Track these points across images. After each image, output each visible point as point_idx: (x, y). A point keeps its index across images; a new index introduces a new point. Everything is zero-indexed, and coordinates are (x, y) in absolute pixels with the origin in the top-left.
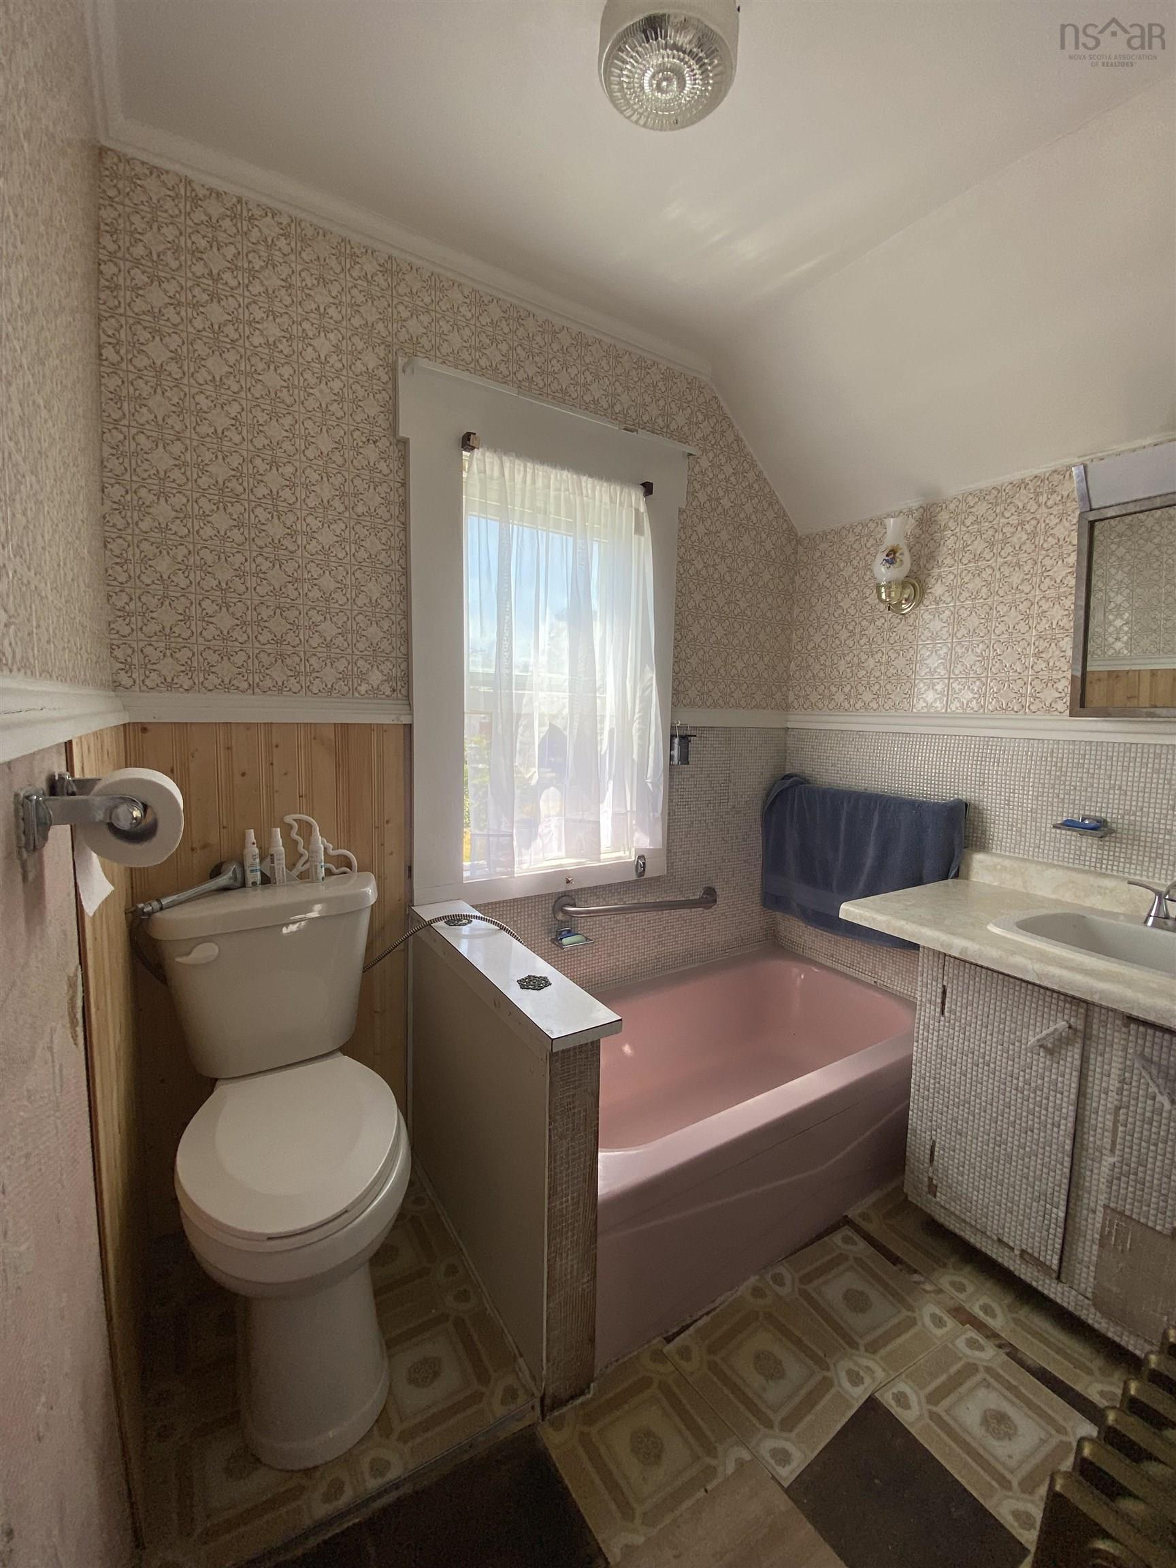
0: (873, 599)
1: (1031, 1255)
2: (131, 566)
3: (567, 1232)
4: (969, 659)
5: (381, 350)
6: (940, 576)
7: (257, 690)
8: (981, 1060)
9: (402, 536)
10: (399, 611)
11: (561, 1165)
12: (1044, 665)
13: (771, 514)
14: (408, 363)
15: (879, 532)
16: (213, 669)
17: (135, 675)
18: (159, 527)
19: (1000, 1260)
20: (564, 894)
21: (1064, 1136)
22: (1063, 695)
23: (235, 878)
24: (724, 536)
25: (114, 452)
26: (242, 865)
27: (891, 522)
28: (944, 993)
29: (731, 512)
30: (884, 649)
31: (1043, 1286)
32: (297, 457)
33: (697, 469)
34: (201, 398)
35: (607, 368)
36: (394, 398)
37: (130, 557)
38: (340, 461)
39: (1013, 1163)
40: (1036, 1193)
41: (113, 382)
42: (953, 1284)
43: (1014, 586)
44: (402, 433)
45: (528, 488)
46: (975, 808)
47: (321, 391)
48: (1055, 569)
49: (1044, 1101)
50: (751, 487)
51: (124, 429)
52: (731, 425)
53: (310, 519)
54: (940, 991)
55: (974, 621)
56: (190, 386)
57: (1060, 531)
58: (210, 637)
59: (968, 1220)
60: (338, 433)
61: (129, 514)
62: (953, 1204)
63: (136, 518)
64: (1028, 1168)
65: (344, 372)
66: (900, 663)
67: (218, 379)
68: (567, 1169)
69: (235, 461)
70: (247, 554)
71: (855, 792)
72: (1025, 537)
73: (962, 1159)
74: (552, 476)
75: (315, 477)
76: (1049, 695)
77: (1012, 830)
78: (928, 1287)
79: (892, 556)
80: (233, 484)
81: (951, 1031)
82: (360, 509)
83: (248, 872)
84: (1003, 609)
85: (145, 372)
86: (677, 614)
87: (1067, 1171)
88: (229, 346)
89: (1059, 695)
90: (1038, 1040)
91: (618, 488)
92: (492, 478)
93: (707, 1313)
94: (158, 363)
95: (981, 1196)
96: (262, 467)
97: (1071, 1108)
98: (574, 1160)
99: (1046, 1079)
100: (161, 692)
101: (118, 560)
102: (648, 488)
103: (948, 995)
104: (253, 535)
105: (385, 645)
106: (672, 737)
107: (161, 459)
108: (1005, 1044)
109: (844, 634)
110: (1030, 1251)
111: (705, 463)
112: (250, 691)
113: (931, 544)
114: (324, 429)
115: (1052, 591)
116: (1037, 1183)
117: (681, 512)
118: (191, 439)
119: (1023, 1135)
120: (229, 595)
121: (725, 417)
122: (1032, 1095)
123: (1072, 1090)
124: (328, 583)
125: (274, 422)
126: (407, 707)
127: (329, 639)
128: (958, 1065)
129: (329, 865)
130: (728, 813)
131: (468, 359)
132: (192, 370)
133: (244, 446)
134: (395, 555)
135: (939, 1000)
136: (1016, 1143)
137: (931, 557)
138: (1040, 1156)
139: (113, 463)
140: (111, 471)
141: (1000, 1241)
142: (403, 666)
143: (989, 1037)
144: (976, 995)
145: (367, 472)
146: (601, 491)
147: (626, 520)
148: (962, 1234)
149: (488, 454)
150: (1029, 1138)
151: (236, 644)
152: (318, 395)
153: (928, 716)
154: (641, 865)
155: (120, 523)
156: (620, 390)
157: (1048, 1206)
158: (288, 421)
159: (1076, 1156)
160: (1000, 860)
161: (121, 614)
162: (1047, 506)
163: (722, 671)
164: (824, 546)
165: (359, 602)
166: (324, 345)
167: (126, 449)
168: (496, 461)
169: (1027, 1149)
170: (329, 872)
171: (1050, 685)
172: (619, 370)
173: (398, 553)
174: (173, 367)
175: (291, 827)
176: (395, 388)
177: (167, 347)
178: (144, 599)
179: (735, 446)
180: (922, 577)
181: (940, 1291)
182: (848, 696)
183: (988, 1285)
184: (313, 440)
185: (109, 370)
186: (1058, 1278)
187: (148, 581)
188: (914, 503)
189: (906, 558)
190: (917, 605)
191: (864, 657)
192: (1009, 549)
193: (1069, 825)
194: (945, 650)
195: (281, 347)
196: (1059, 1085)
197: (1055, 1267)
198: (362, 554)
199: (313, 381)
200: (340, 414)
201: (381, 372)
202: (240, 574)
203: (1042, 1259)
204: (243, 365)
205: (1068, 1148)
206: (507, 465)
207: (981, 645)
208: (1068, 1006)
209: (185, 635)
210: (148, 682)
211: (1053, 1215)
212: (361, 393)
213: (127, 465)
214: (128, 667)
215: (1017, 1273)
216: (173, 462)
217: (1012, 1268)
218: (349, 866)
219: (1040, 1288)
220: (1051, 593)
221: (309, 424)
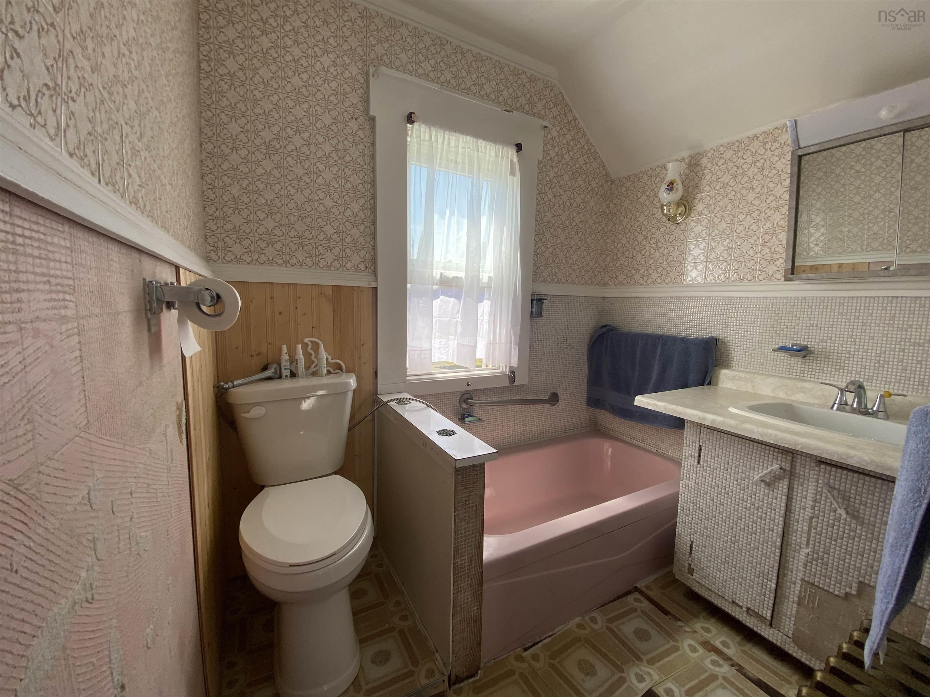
0: (659, 215)
1: (753, 611)
2: (217, 190)
3: (465, 578)
4: (720, 249)
5: (360, 64)
6: (701, 198)
7: (288, 265)
8: (723, 491)
9: (371, 175)
10: (370, 220)
11: (461, 537)
12: (768, 250)
13: (595, 165)
14: (375, 71)
15: (663, 174)
16: (263, 252)
17: (219, 254)
18: (232, 167)
19: (733, 614)
20: (466, 393)
21: (776, 537)
22: (780, 268)
23: (276, 373)
24: (566, 177)
25: (207, 123)
26: (279, 365)
27: (670, 165)
28: (700, 450)
29: (570, 163)
30: (666, 246)
31: (761, 630)
32: (311, 127)
33: (549, 137)
34: (256, 92)
35: (494, 75)
36: (367, 93)
37: (216, 185)
38: (335, 130)
39: (743, 554)
40: (757, 573)
41: (206, 83)
42: (703, 628)
43: (750, 202)
44: (372, 113)
45: (445, 148)
46: (722, 342)
47: (325, 89)
48: (776, 190)
49: (764, 515)
50: (583, 148)
51: (213, 110)
52: (571, 110)
53: (318, 164)
54: (697, 449)
55: (723, 225)
56: (250, 85)
57: (779, 166)
58: (261, 233)
59: (713, 589)
60: (334, 113)
61: (216, 160)
62: (704, 580)
63: (220, 162)
64: (752, 557)
65: (339, 77)
66: (676, 254)
67: (266, 80)
68: (466, 540)
69: (276, 129)
70: (282, 184)
71: (646, 334)
72: (756, 170)
73: (710, 552)
74: (461, 140)
75: (321, 139)
76: (771, 269)
77: (745, 355)
78: (687, 629)
79: (671, 186)
80: (274, 143)
81: (704, 474)
82: (348, 158)
83: (283, 369)
84: (741, 217)
85: (225, 77)
86: (536, 226)
87: (777, 558)
88: (272, 61)
89: (777, 269)
90: (760, 477)
91: (501, 147)
92: (424, 141)
93: (549, 637)
94: (232, 71)
95: (722, 575)
96: (291, 133)
97: (781, 519)
98: (469, 535)
99: (765, 501)
100: (234, 264)
101: (210, 187)
102: (519, 147)
103: (703, 451)
104: (286, 173)
105: (361, 240)
106: (532, 300)
107: (234, 128)
108: (739, 481)
109: (640, 238)
110: (752, 608)
111: (554, 133)
112: (284, 265)
113: (697, 179)
114: (327, 110)
115: (774, 203)
116: (758, 566)
117: (539, 162)
118: (251, 116)
119: (750, 537)
120: (272, 208)
121: (567, 105)
122: (756, 512)
123: (782, 508)
124: (329, 203)
125: (298, 107)
126: (374, 277)
127: (329, 236)
128: (709, 494)
129: (329, 368)
130: (566, 348)
131: (411, 69)
132: (251, 76)
133: (281, 121)
134: (368, 186)
135: (697, 455)
136: (745, 541)
137: (696, 186)
138: (760, 549)
139: (206, 130)
140: (206, 134)
141: (733, 602)
142: (372, 253)
143: (728, 476)
144: (721, 450)
145: (351, 137)
146: (490, 149)
147: (506, 166)
148: (709, 598)
149: (423, 126)
150: (753, 539)
151: (276, 237)
152: (323, 90)
153: (693, 285)
154: (512, 376)
155: (211, 165)
156: (502, 88)
157: (765, 580)
158: (305, 106)
159: (784, 549)
160: (737, 373)
161: (211, 218)
162: (771, 151)
163: (564, 261)
164: (628, 184)
165: (347, 214)
166: (326, 61)
167: (214, 122)
168: (427, 130)
169: (752, 545)
170: (329, 372)
171: (772, 263)
172: (502, 76)
173: (369, 186)
174: (240, 74)
175: (307, 345)
176: (368, 87)
177: (237, 61)
178: (224, 209)
179: (573, 122)
180: (690, 200)
181: (695, 632)
182: (643, 276)
183: (726, 629)
184: (320, 117)
185: (205, 76)
186: (771, 625)
187: (226, 199)
188: (685, 154)
189: (680, 187)
190: (687, 218)
191: (653, 251)
192: (745, 179)
193: (783, 349)
194: (704, 244)
195: (302, 62)
196: (774, 505)
197: (769, 618)
198: (349, 186)
199: (320, 82)
200: (336, 102)
201: (359, 77)
202: (278, 196)
203: (760, 613)
204: (280, 72)
205: (779, 544)
206: (434, 133)
207: (727, 240)
208: (780, 455)
209: (247, 231)
210: (226, 258)
211: (768, 586)
212: (348, 89)
213: (215, 131)
214: (215, 249)
215: (744, 622)
216: (240, 130)
217: (741, 619)
218: (341, 369)
219: (759, 631)
220: (774, 204)
221: (318, 108)
